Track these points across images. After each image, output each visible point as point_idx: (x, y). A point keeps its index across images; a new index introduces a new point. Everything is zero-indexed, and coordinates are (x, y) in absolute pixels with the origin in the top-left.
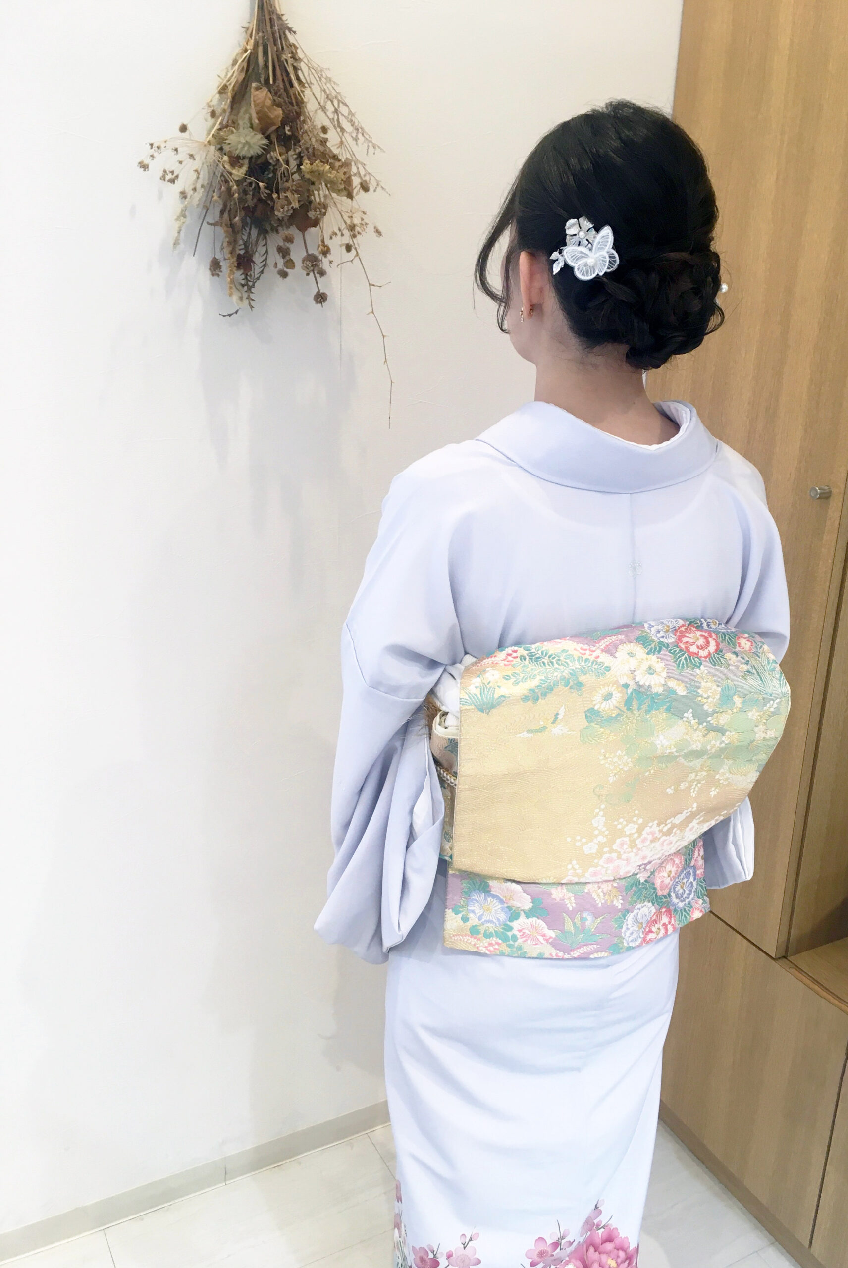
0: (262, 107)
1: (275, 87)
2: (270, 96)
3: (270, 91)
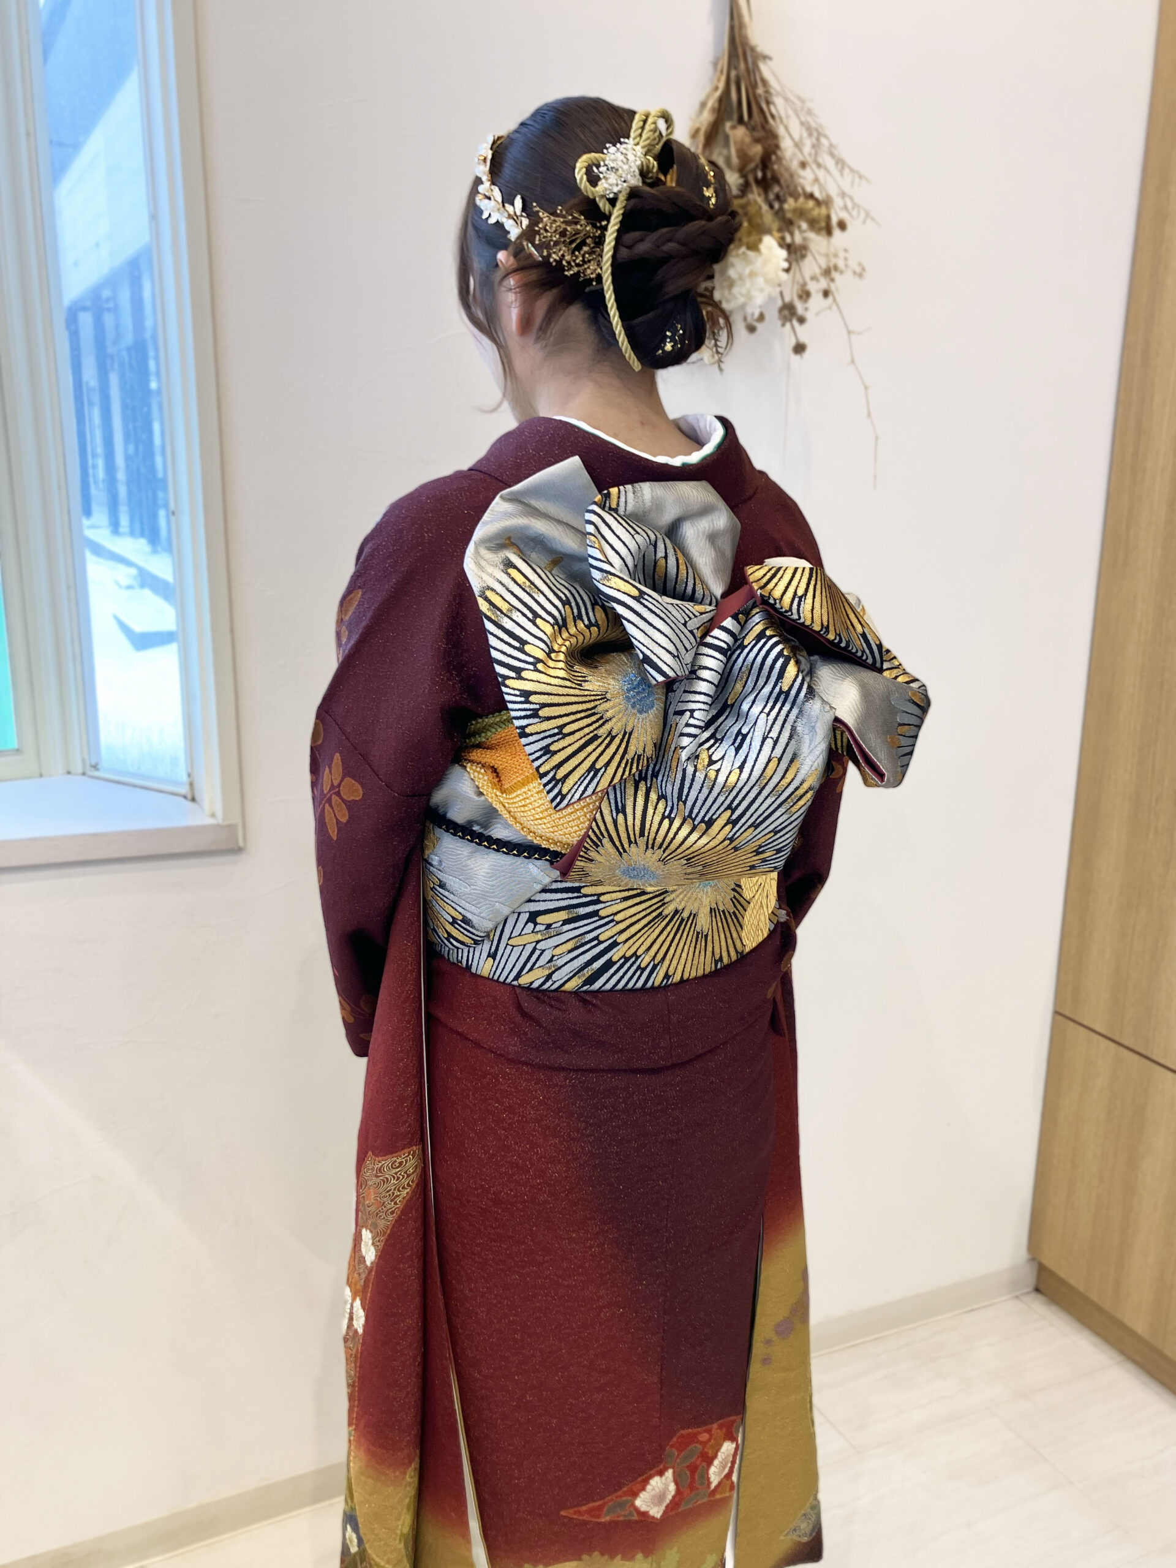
0: (741, 145)
1: (752, 123)
2: (747, 132)
3: (747, 128)
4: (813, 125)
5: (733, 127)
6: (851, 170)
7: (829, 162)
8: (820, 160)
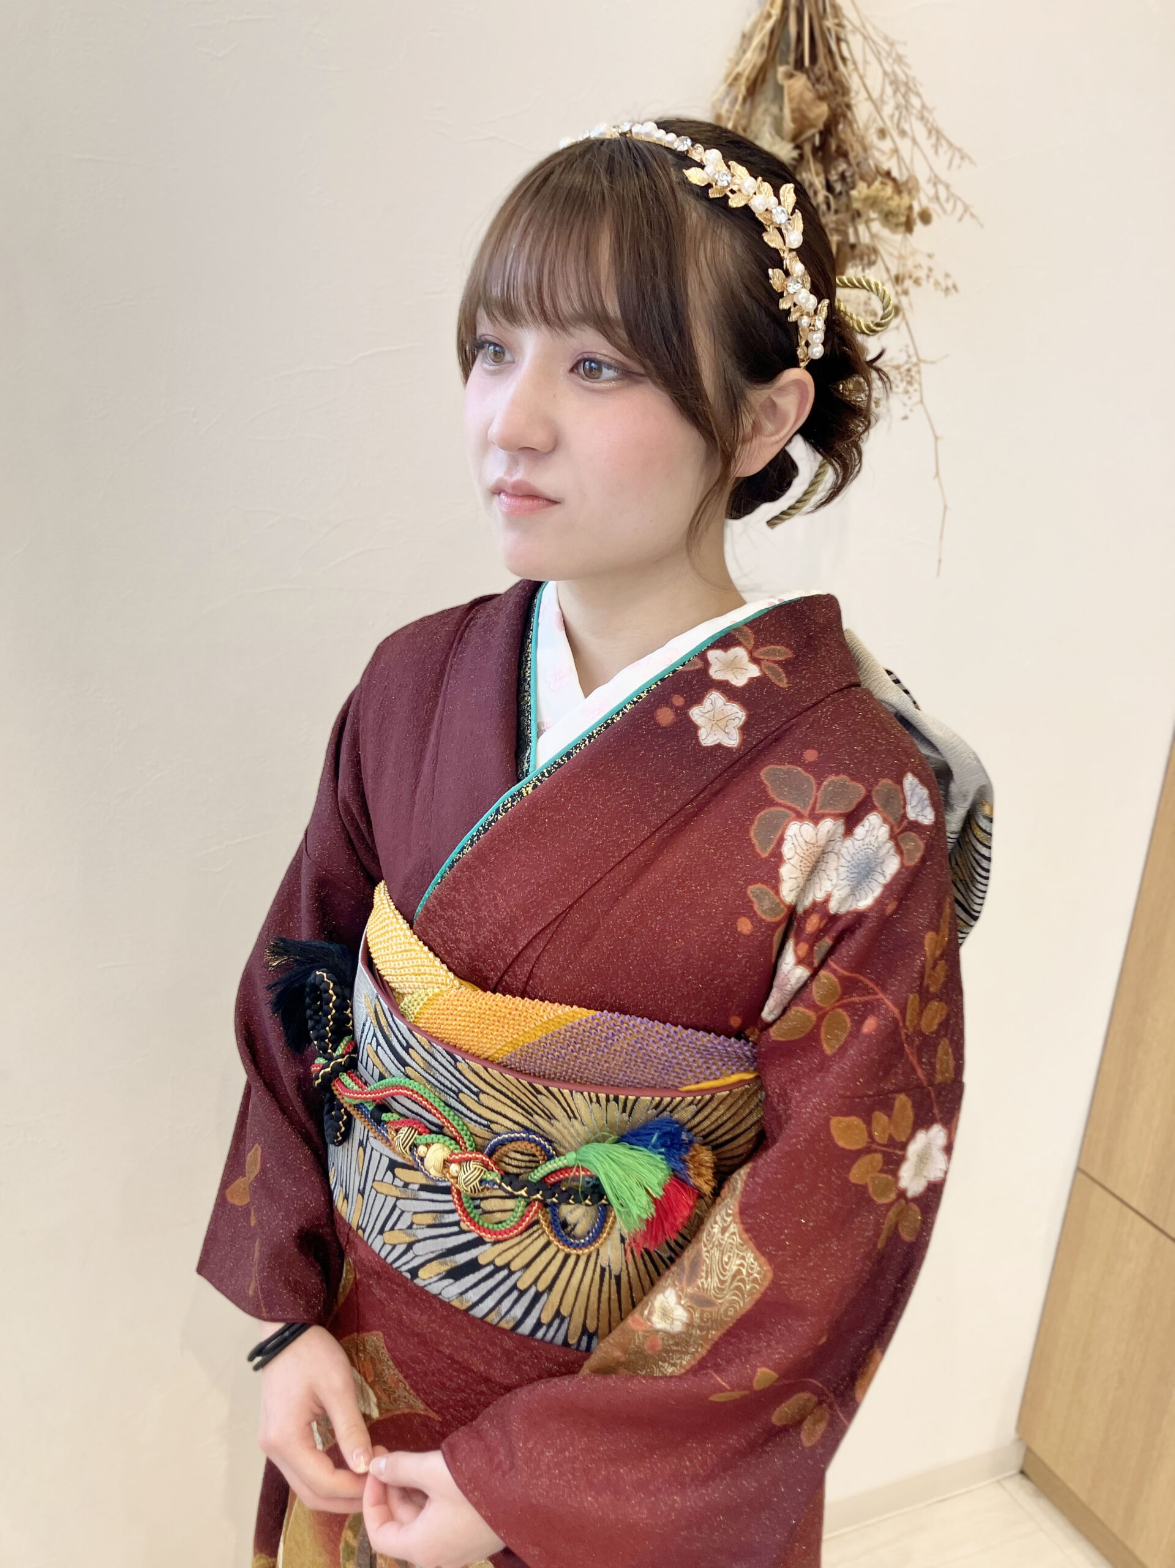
0: (799, 103)
1: (816, 70)
2: (809, 85)
3: (809, 78)
4: (902, 77)
5: (790, 76)
6: (950, 144)
7: (919, 130)
8: (906, 127)
